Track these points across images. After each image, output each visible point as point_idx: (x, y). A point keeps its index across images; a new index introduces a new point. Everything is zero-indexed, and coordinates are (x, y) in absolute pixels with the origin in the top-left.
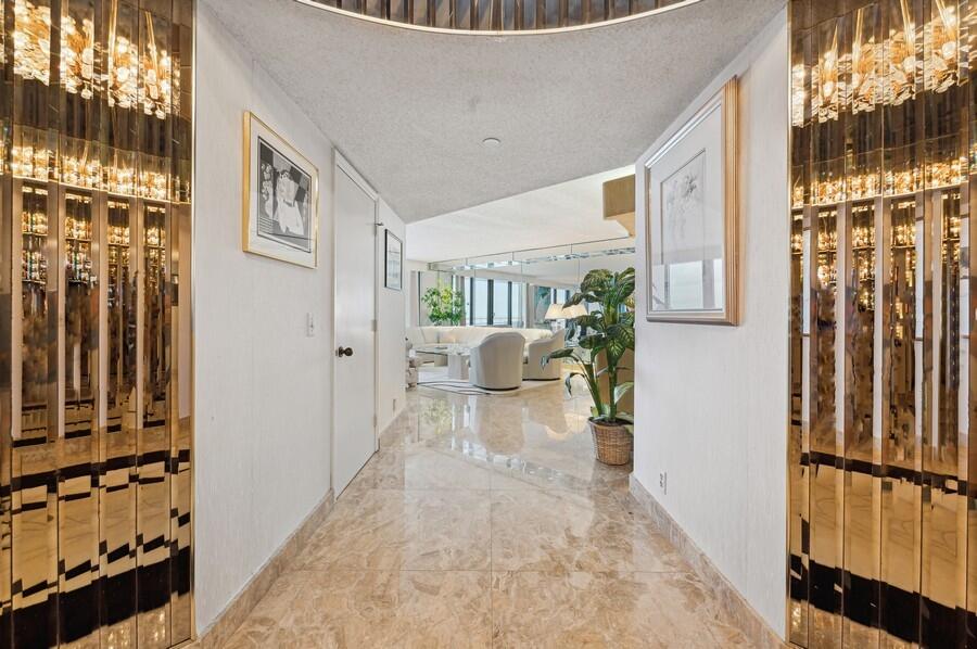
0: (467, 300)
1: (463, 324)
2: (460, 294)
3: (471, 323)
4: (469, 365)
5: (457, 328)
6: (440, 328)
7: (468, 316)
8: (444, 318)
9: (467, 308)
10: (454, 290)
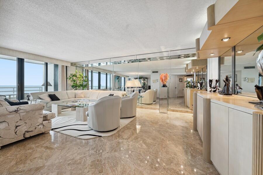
0: (90, 79)
1: (88, 89)
2: (87, 77)
3: (92, 89)
4: (88, 115)
5: (85, 91)
6: (76, 91)
7: (90, 85)
8: (79, 86)
9: (90, 83)
10: (84, 75)
